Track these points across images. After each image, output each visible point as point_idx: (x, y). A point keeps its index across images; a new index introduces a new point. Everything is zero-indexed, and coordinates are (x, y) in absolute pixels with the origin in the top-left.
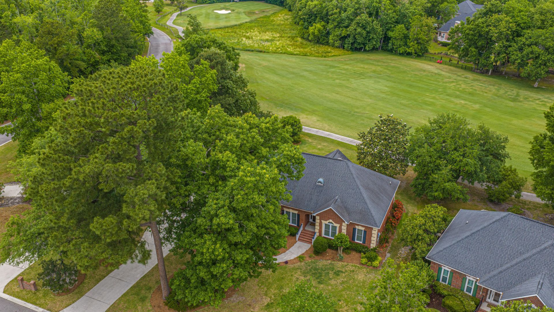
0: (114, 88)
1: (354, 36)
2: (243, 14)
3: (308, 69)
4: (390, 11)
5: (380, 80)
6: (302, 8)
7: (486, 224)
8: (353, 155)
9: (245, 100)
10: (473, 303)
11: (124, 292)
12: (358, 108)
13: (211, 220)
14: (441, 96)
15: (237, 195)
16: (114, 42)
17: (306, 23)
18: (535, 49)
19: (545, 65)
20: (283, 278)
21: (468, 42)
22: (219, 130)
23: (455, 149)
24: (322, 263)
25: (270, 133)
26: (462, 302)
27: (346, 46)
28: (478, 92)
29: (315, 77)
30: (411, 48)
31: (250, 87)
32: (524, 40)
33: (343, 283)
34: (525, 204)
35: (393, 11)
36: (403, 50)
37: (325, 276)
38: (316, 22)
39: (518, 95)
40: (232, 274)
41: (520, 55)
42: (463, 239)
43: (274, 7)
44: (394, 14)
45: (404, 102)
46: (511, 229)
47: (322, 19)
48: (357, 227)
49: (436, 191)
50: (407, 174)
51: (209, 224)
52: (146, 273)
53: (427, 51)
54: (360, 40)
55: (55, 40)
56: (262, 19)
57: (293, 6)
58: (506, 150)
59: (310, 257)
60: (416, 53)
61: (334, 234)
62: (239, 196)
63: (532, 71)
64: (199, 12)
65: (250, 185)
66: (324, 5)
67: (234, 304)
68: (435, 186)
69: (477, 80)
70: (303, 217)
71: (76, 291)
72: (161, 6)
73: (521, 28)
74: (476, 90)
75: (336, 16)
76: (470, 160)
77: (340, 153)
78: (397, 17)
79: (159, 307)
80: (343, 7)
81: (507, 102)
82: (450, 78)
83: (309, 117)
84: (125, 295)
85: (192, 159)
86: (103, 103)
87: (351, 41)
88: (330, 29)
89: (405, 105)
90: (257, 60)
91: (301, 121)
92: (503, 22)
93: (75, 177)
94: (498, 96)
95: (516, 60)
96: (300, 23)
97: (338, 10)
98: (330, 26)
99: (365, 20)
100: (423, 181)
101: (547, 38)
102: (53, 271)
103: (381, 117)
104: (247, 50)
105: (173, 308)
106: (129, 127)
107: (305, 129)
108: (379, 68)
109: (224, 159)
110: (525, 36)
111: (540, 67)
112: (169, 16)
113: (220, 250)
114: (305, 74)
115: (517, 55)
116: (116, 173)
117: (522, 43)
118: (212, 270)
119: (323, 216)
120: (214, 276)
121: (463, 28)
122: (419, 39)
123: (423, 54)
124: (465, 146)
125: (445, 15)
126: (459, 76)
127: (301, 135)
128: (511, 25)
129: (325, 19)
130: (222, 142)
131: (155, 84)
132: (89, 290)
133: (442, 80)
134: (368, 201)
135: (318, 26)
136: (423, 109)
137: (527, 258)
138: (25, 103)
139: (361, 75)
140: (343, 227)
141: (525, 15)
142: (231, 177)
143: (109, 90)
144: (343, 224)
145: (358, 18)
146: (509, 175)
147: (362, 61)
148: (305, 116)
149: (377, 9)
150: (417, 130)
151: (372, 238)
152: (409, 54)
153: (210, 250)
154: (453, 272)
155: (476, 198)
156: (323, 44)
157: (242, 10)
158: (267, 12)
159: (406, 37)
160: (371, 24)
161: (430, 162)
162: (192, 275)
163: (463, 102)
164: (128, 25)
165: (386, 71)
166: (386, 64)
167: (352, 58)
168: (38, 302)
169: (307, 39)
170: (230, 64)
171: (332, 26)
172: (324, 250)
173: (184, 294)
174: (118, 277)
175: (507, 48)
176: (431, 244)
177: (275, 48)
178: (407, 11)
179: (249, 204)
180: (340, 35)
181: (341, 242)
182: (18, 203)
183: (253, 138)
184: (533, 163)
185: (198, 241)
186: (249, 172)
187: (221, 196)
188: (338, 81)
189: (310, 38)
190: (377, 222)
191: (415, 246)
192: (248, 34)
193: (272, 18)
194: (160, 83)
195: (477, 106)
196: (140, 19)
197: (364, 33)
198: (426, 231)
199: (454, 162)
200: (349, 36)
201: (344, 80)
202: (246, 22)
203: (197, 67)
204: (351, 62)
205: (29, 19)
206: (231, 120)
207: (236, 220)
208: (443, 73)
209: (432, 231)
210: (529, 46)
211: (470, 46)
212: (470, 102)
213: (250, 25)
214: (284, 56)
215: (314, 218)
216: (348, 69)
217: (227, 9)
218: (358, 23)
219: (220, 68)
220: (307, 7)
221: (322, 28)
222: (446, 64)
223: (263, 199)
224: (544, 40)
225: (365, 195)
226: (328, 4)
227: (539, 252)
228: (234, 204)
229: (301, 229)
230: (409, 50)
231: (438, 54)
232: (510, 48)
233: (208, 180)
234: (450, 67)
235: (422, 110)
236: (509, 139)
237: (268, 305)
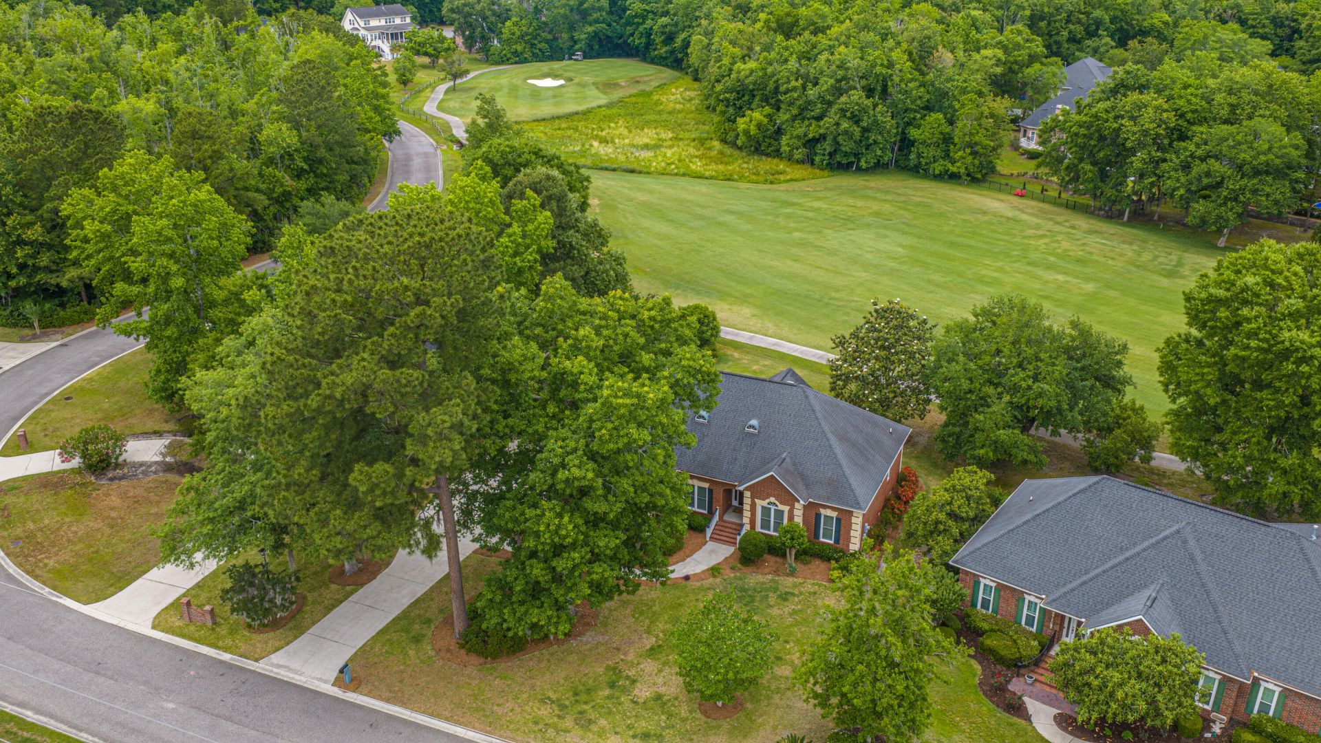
0: (390, 243)
1: (835, 139)
2: (593, 87)
3: (735, 208)
4: (911, 85)
5: (888, 233)
6: (723, 76)
7: (1061, 499)
8: (822, 382)
9: (606, 272)
10: (1036, 643)
11: (381, 627)
12: (837, 290)
13: (554, 474)
14: (1017, 265)
15: (600, 430)
16: (322, 152)
17: (731, 110)
18: (1215, 165)
19: (1236, 199)
20: (680, 605)
21: (1076, 152)
22: (563, 320)
23: (1020, 365)
24: (755, 579)
25: (657, 326)
26: (1015, 641)
27: (817, 159)
28: (1095, 257)
29: (750, 227)
30: (959, 164)
31: (613, 246)
32: (1192, 147)
33: (794, 612)
34: (1164, 476)
35: (917, 84)
36: (941, 168)
37: (761, 601)
38: (753, 106)
39: (1180, 264)
40: (589, 573)
41: (1183, 179)
42: (1018, 527)
43: (661, 72)
44: (922, 89)
45: (937, 277)
46: (1106, 506)
47: (766, 100)
48: (823, 511)
49: (983, 447)
50: (928, 417)
51: (550, 482)
52: (419, 595)
53: (993, 170)
54: (847, 146)
55: (206, 151)
56: (634, 99)
57: (703, 71)
58: (1126, 368)
59: (732, 568)
60: (968, 175)
61: (778, 524)
62: (604, 431)
63: (1210, 213)
64: (493, 82)
65: (622, 411)
66: (770, 70)
67: (588, 647)
68: (979, 437)
69: (1096, 232)
70: (719, 495)
71: (291, 625)
72: (409, 71)
73: (1188, 121)
74: (1091, 253)
75: (796, 95)
76: (1046, 387)
77: (794, 375)
78: (928, 96)
79: (448, 650)
80: (812, 76)
81: (1156, 277)
82: (1038, 227)
83: (735, 308)
84: (383, 632)
85: (517, 372)
86: (374, 268)
87: (829, 149)
88: (783, 123)
89: (937, 285)
90: (625, 191)
91: (719, 316)
92: (1150, 110)
93: (328, 392)
94: (1138, 267)
95: (1174, 190)
96: (718, 109)
97: (800, 81)
98: (783, 117)
99: (857, 104)
100: (957, 429)
101: (1240, 143)
102: (252, 584)
103: (875, 304)
104: (602, 169)
105: (476, 652)
106: (419, 309)
107: (726, 333)
108: (887, 207)
109: (575, 371)
110: (1196, 139)
111: (1225, 204)
112: (427, 92)
113: (570, 527)
114: (728, 218)
115: (1178, 180)
116: (396, 385)
117: (1188, 153)
118: (554, 564)
119: (757, 491)
120: (557, 578)
121: (1066, 122)
122: (976, 143)
123: (984, 176)
124: (1038, 359)
125: (1037, 91)
126: (1058, 223)
127: (718, 346)
128: (1165, 115)
129: (773, 101)
130: (570, 341)
131: (460, 236)
132: (314, 624)
133: (1021, 231)
134: (844, 462)
135: (757, 115)
136: (976, 293)
137: (1132, 557)
138: (174, 275)
139: (848, 222)
140: (796, 512)
141: (1196, 96)
142: (588, 400)
143: (382, 246)
144: (797, 505)
145: (844, 99)
146: (1129, 417)
147: (852, 192)
148: (726, 307)
149: (884, 80)
150: (948, 330)
151: (852, 533)
152: (953, 177)
153: (552, 528)
154: (1000, 587)
155: (1067, 464)
156: (767, 155)
157: (588, 79)
158: (645, 82)
159: (947, 140)
160: (871, 112)
161: (970, 391)
162: (516, 579)
163: (1061, 277)
164: (352, 116)
165: (902, 212)
166: (903, 199)
167: (830, 185)
168: (220, 643)
169: (734, 145)
170: (574, 198)
171: (787, 116)
172: (760, 556)
173: (501, 614)
174: (367, 603)
175: (1157, 162)
176: (962, 538)
177: (663, 164)
178: (949, 85)
179: (620, 445)
180: (805, 135)
181: (792, 539)
182: (155, 473)
183: (626, 335)
184: (1166, 391)
185: (530, 513)
186: (620, 389)
187: (569, 434)
188: (797, 234)
189: (739, 142)
190: (861, 501)
191: (931, 543)
192: (604, 133)
193: (656, 97)
194: (468, 234)
195: (1090, 287)
196: (375, 102)
197: (857, 131)
198: (953, 515)
199: (1015, 389)
200: (823, 137)
201: (810, 232)
202: (600, 107)
203: (518, 204)
204: (829, 194)
205: (148, 106)
206: (584, 303)
207: (598, 474)
208: (1025, 217)
209: (964, 515)
210: (1203, 159)
211: (1081, 160)
212: (1077, 278)
213: (609, 112)
214: (683, 182)
215: (741, 495)
216: (819, 209)
217: (556, 77)
218: (842, 110)
219: (555, 208)
220: (734, 76)
221: (765, 120)
222: (1033, 197)
223: (646, 435)
224: (1233, 147)
225: (839, 450)
226: (779, 68)
227: (1153, 546)
228: (595, 446)
229: (716, 518)
230: (953, 169)
231: (1019, 175)
232: (1164, 165)
233: (544, 408)
234: (1042, 205)
235: (972, 295)
236: (1129, 346)
237: (652, 649)
